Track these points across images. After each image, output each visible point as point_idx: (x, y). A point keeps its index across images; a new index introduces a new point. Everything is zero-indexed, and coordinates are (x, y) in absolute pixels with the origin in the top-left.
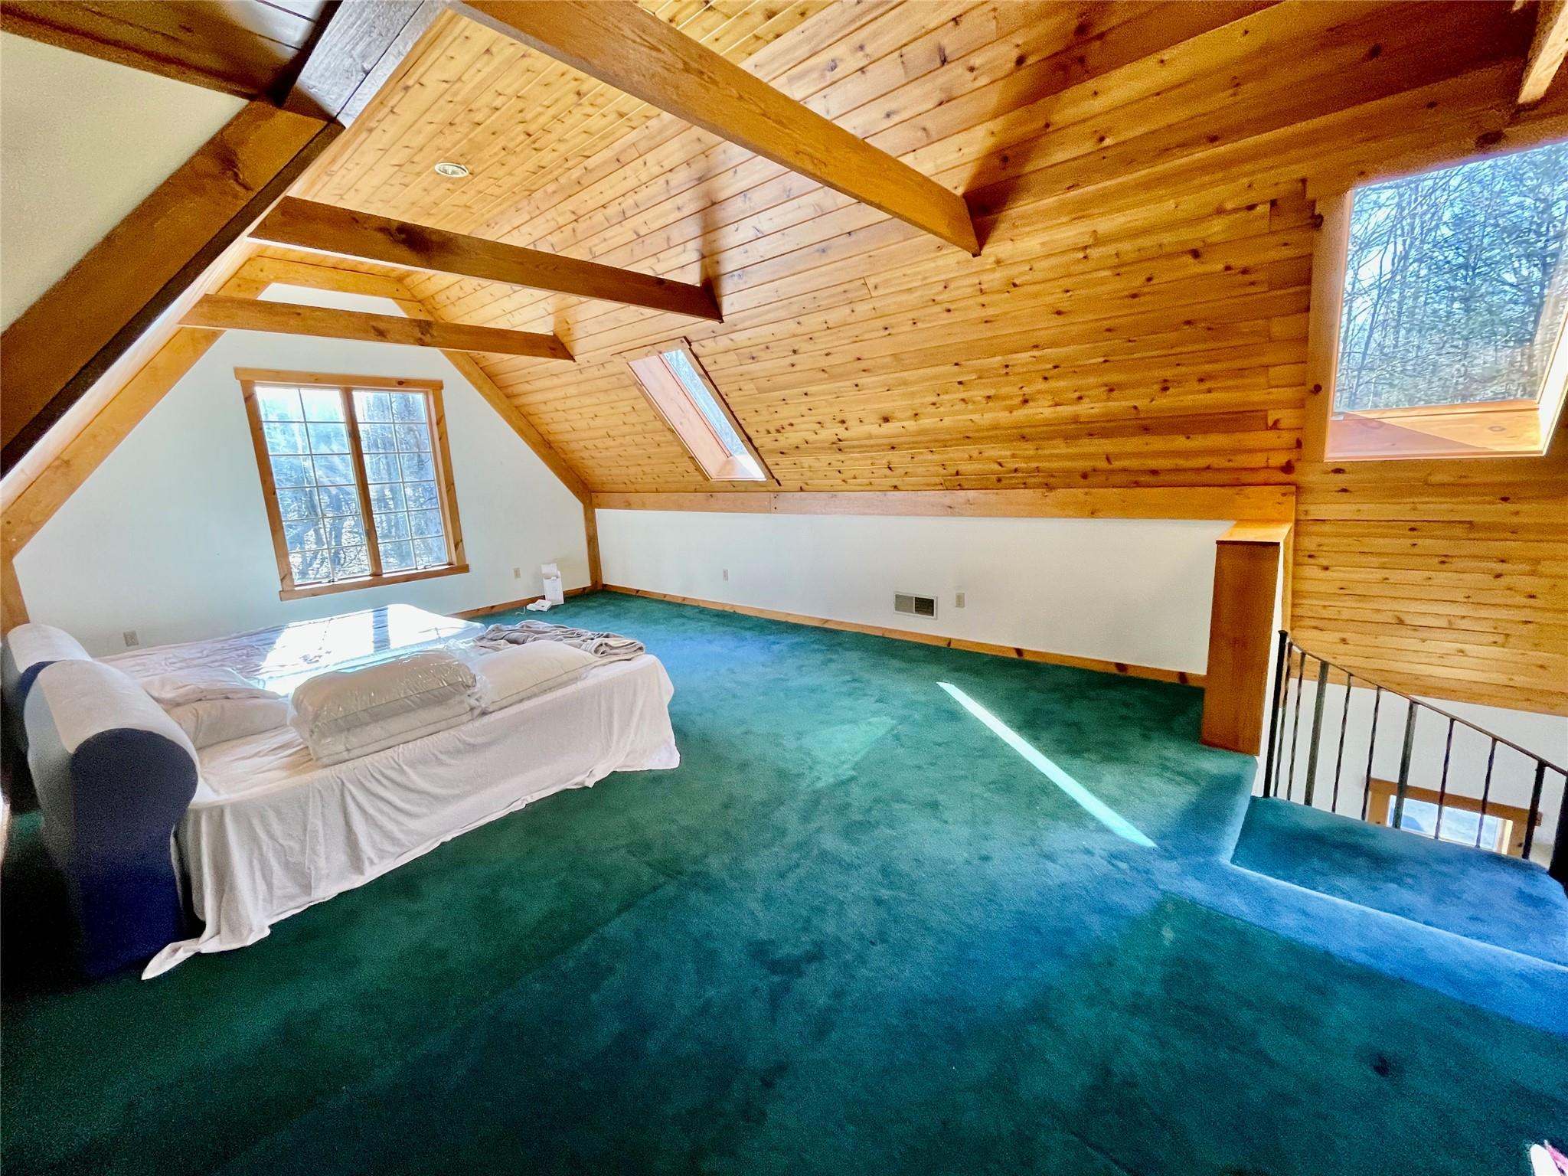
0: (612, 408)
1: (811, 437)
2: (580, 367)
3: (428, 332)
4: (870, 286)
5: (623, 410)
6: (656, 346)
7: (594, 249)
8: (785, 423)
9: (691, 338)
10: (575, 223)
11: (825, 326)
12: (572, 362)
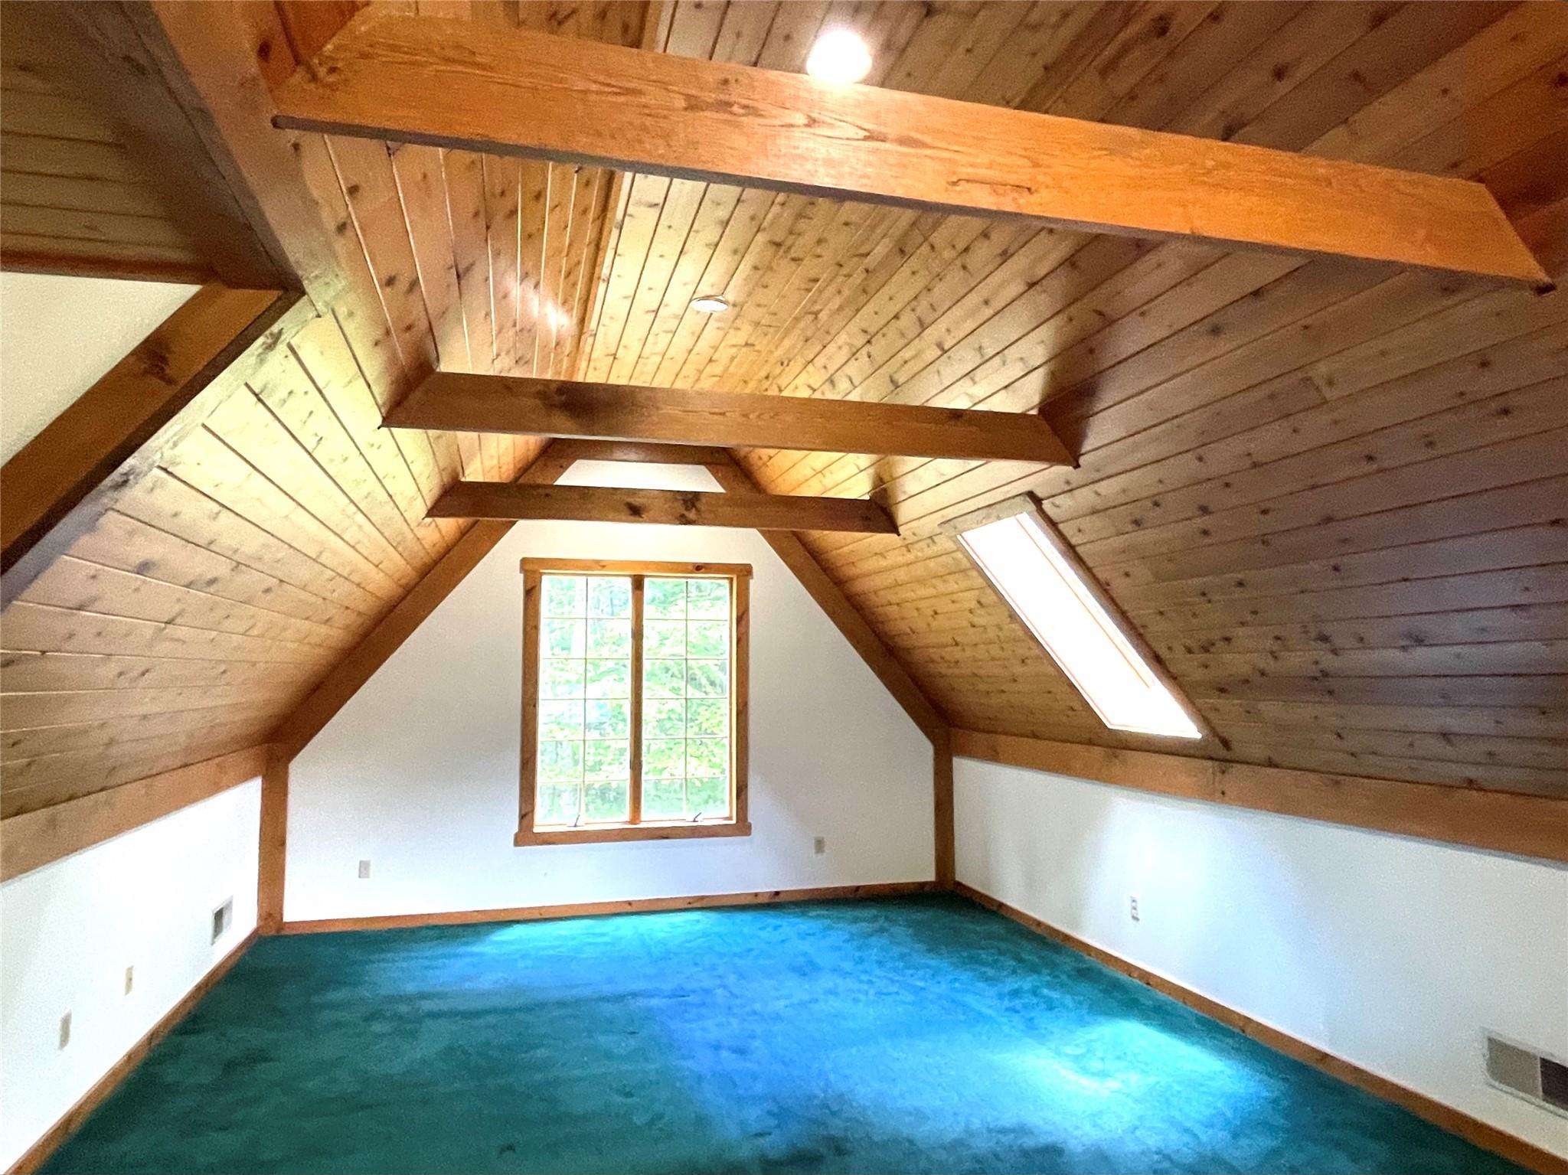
0: (953, 602)
1: (1270, 665)
2: (907, 542)
3: (694, 506)
4: (1320, 382)
5: (967, 605)
6: (992, 510)
7: (896, 377)
8: (1216, 635)
9: (1039, 493)
10: (868, 345)
11: (1248, 462)
12: (896, 535)
